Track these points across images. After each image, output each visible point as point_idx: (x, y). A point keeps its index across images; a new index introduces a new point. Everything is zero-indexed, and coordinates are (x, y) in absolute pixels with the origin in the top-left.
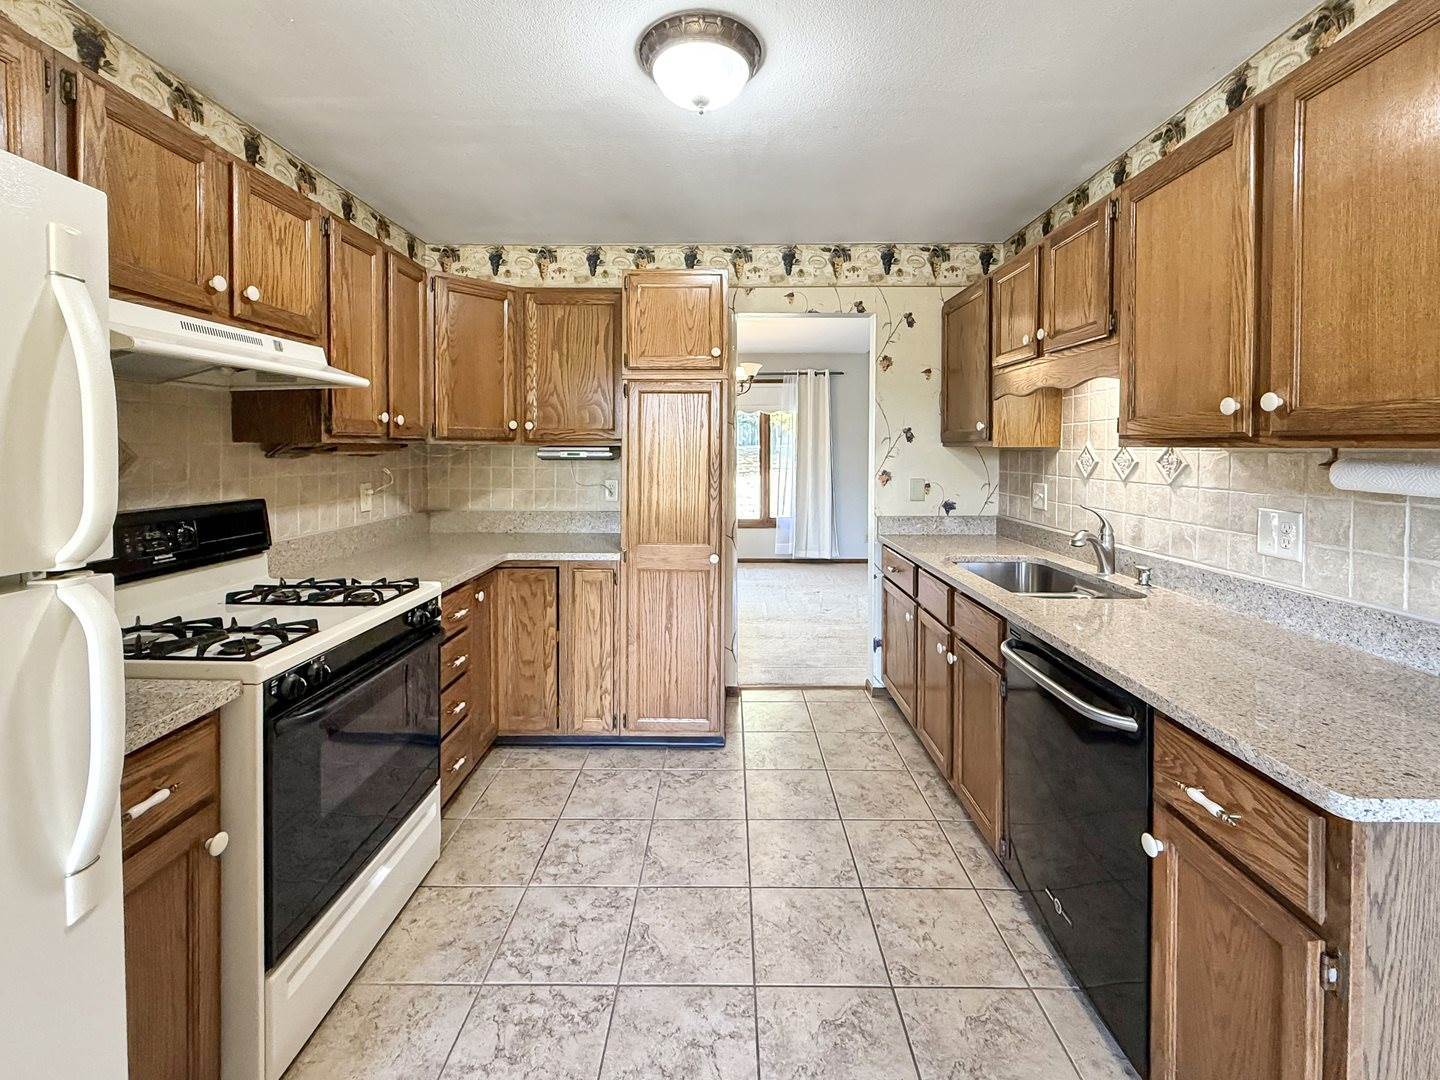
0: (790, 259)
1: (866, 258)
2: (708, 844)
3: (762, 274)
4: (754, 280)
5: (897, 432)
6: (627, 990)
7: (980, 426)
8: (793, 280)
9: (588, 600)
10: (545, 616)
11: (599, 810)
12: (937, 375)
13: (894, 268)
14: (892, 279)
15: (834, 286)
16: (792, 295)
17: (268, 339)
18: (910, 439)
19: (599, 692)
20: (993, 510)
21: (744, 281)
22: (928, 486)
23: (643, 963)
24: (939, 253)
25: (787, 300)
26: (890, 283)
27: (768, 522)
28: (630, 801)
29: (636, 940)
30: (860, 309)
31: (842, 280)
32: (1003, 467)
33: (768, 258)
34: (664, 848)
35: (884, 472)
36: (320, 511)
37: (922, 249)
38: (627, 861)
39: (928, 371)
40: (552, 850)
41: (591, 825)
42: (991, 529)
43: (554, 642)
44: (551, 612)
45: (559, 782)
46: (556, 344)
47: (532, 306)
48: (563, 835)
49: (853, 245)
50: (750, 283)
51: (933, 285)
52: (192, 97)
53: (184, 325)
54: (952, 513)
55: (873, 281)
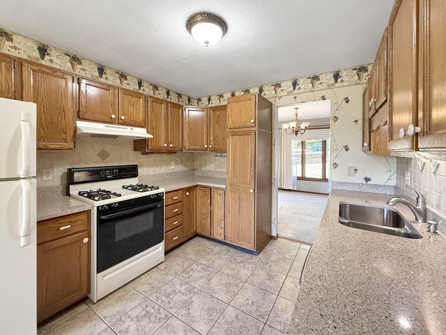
0: (295, 84)
1: (327, 78)
2: (228, 285)
3: (284, 91)
4: (282, 94)
5: (341, 147)
6: (174, 317)
7: (365, 144)
8: (295, 92)
9: (218, 199)
10: (207, 202)
11: (208, 262)
12: (360, 123)
13: (339, 80)
14: (339, 84)
15: (313, 91)
16: (296, 97)
17: (129, 128)
18: (347, 150)
19: (220, 227)
20: (393, 183)
21: (278, 95)
22: (356, 170)
23: (184, 312)
24: (362, 70)
25: (294, 99)
26: (337, 86)
27: (325, 179)
28: (217, 263)
29: (187, 305)
30: (324, 98)
31: (316, 88)
32: (397, 163)
33: (287, 86)
34: (215, 280)
35: (335, 164)
36: (158, 168)
37: (354, 70)
38: (203, 280)
39: (357, 121)
40: (188, 269)
41: (203, 266)
43: (209, 210)
44: (209, 201)
45: (204, 251)
46: (217, 123)
47: (211, 112)
48: (194, 266)
49: (321, 74)
50: (280, 95)
51: (359, 84)
52: (124, 75)
53: (106, 126)
54: (369, 182)
55: (330, 87)
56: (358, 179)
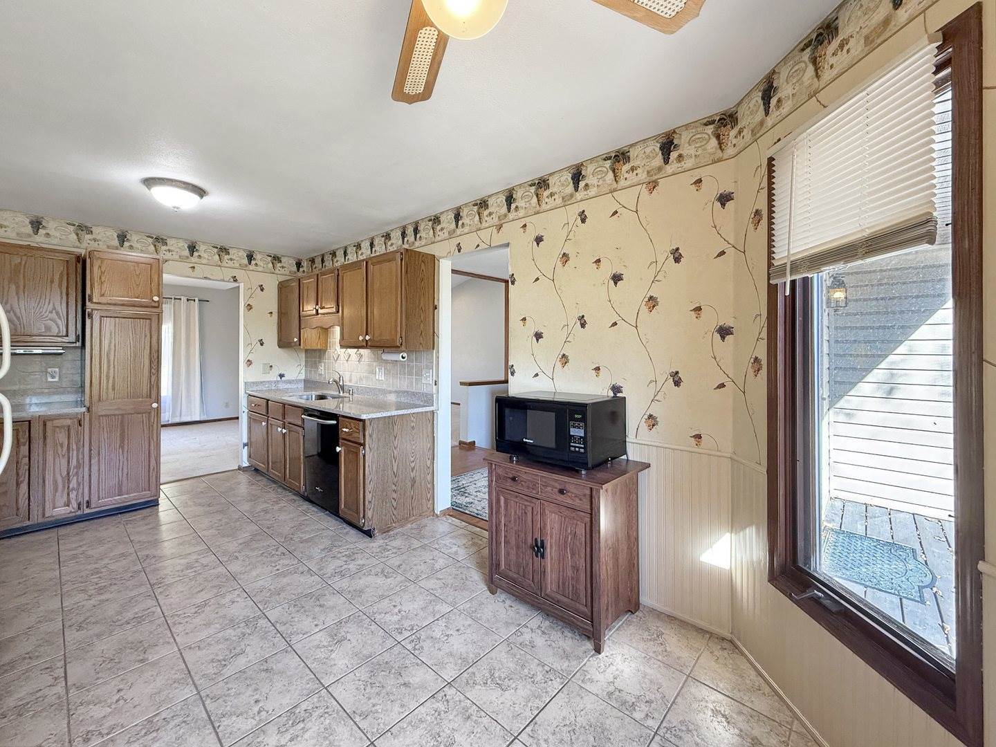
0: (192, 248)
1: (239, 256)
3: (175, 253)
4: (169, 256)
5: (255, 341)
7: (296, 340)
8: (194, 259)
12: (275, 316)
13: (253, 262)
14: (252, 267)
15: (219, 266)
16: (194, 267)
18: (262, 344)
20: (302, 377)
22: (271, 366)
24: (276, 259)
25: (190, 270)
26: (251, 269)
30: (235, 279)
31: (224, 264)
32: (306, 357)
33: (179, 246)
35: (248, 361)
37: (268, 256)
39: (271, 313)
42: (301, 385)
49: (231, 247)
50: (166, 257)
51: (273, 273)
54: (283, 379)
55: (242, 267)
56: (273, 376)
